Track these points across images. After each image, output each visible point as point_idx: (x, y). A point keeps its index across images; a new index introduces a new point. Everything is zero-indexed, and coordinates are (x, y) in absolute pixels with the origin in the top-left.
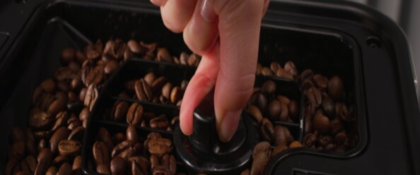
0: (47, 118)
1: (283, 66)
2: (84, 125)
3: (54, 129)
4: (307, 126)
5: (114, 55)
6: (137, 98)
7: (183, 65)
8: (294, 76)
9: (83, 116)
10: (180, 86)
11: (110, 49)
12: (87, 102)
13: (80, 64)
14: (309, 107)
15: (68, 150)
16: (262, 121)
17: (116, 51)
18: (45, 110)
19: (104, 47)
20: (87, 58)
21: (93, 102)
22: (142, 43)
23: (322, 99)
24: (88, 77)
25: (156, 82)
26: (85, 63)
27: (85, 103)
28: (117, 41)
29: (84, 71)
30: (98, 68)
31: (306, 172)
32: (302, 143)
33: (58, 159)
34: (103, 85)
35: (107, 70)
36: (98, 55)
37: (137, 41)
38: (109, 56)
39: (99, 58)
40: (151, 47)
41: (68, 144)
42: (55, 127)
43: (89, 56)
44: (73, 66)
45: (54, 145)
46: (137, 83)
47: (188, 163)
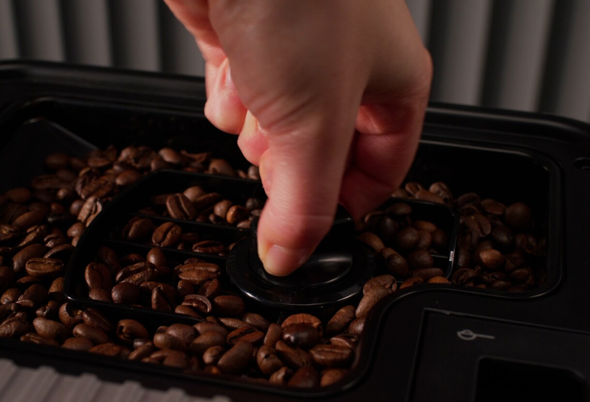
0: (10, 232)
1: (427, 187)
2: (75, 243)
3: (21, 245)
4: (461, 260)
5: (134, 165)
6: (168, 215)
7: (252, 180)
8: (445, 200)
9: (74, 231)
10: (244, 203)
11: (128, 157)
12: (83, 215)
13: (76, 171)
14: (468, 237)
15: (40, 269)
16: (382, 250)
17: (137, 160)
18: (10, 223)
19: (119, 154)
20: (87, 166)
21: (92, 217)
22: (184, 152)
23: (492, 229)
24: (86, 188)
25: (202, 198)
26: (83, 172)
27: (79, 218)
28: (141, 149)
29: (80, 180)
30: (105, 178)
31: (448, 313)
32: (449, 279)
33: (23, 280)
34: (110, 199)
35: (119, 181)
36: (106, 163)
37: (175, 149)
38: (125, 165)
39: (110, 166)
40: (200, 158)
41: (42, 263)
42: (24, 243)
43: (91, 164)
44: (63, 174)
45: (19, 264)
46: (169, 197)
47: (249, 294)
